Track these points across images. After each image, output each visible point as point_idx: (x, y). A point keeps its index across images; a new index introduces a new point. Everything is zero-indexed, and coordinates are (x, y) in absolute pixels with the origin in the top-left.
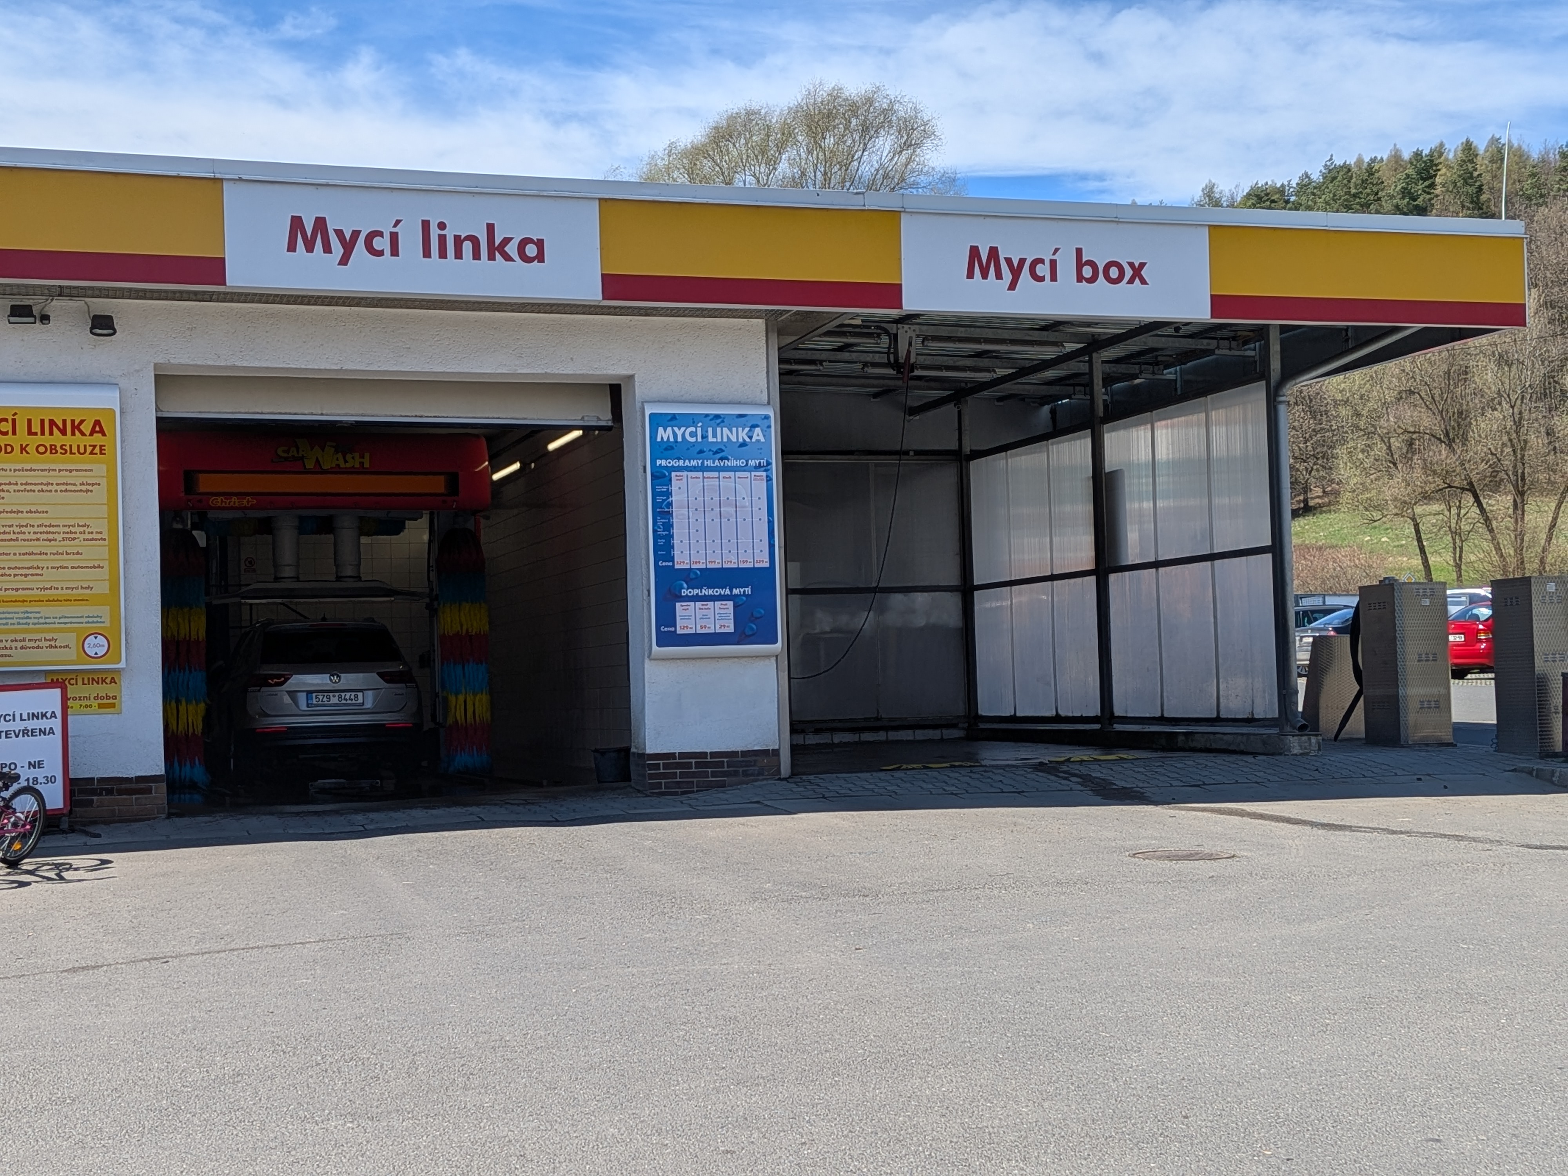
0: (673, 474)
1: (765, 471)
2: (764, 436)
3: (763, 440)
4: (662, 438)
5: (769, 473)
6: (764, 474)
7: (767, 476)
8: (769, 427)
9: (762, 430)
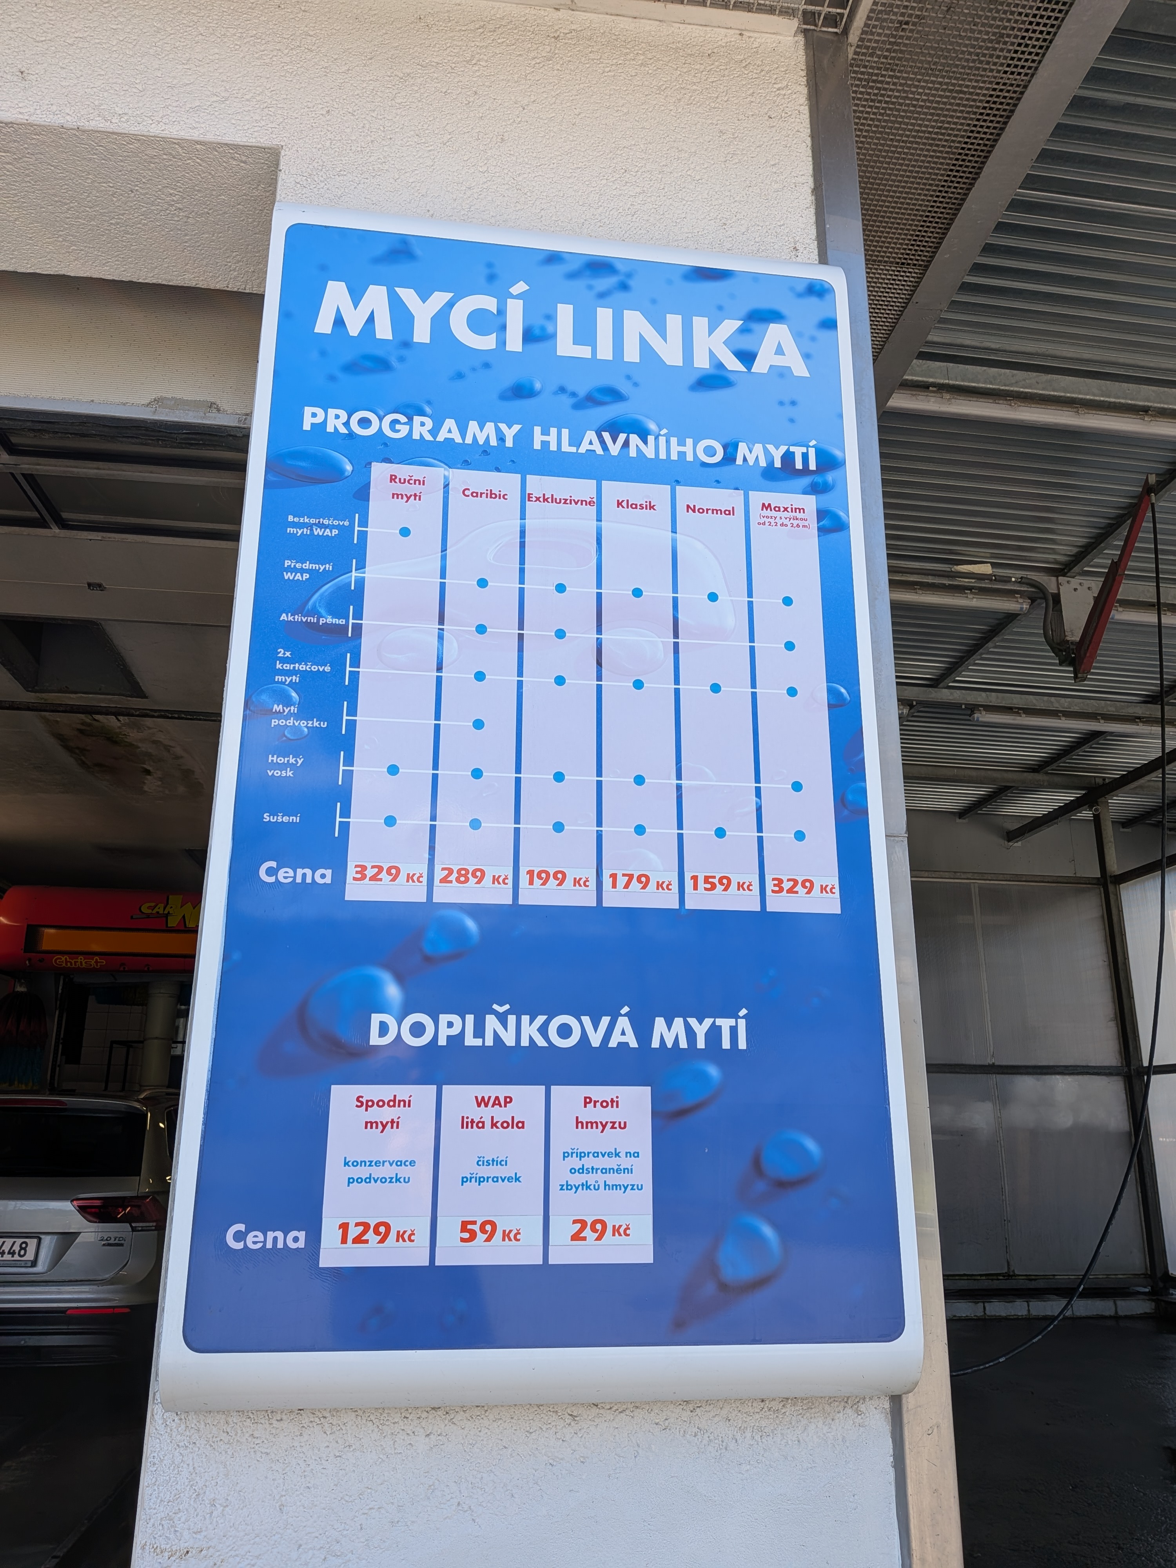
0: (379, 471)
1: (815, 489)
2: (806, 356)
3: (800, 369)
4: (339, 322)
5: (829, 500)
6: (810, 503)
7: (821, 514)
8: (830, 324)
9: (797, 336)
